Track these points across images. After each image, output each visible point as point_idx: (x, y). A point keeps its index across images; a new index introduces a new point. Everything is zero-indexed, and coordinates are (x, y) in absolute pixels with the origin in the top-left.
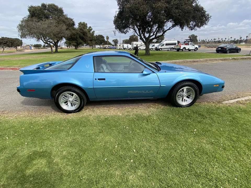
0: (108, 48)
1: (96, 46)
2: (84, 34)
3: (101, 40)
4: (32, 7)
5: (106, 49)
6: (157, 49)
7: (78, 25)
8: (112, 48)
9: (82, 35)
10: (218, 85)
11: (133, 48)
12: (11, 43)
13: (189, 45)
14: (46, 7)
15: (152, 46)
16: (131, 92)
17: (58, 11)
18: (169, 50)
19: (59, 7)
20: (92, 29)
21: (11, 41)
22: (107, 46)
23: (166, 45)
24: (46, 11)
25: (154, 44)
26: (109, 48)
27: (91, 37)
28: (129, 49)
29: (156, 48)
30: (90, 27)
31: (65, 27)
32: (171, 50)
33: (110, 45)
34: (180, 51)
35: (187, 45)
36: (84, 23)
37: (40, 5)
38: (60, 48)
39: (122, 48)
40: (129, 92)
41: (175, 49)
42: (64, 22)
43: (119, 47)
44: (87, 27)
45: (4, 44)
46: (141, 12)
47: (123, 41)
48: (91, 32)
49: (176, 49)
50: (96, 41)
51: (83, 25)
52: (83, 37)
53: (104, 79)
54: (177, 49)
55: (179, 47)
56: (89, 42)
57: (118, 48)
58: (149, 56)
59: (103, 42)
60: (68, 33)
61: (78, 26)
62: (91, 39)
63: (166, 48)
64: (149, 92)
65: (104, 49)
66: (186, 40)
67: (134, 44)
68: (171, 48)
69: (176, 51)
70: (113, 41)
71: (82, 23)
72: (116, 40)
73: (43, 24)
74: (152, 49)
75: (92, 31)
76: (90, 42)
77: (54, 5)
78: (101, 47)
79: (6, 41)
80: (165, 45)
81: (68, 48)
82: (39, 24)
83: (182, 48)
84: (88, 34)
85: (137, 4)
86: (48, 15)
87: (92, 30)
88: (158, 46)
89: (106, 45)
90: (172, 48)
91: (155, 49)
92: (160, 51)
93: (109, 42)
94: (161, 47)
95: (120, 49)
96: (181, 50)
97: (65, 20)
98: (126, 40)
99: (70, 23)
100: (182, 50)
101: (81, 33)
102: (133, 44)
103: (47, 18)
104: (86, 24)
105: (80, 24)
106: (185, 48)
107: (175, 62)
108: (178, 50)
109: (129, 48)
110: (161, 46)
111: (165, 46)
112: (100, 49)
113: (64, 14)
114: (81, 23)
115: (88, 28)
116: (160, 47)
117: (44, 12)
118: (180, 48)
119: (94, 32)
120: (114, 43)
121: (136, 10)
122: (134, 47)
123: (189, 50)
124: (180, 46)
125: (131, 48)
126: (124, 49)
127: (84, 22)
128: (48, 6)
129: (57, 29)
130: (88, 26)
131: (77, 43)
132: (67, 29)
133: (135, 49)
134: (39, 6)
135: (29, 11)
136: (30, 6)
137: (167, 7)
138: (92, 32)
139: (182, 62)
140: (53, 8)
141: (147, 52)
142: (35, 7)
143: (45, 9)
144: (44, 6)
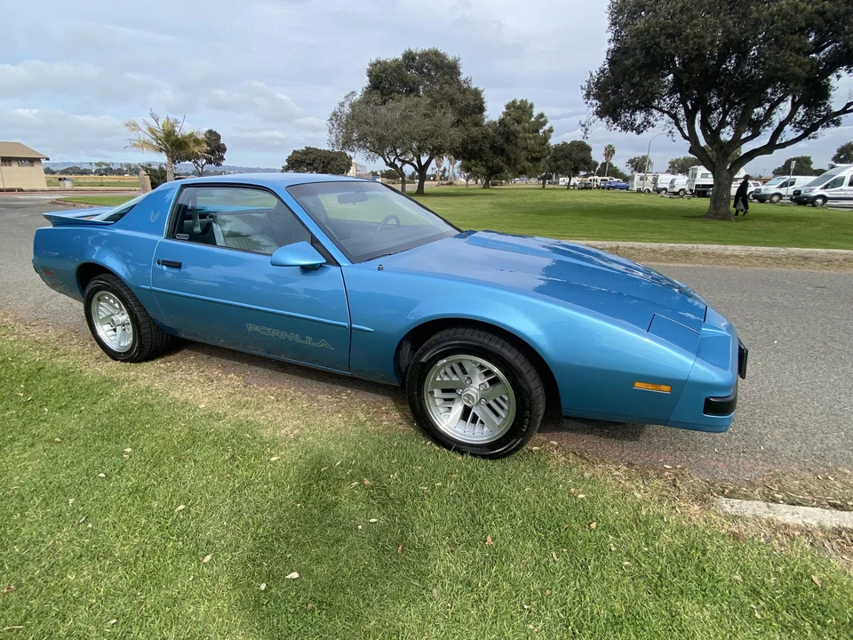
0: (598, 187)
1: (561, 179)
2: (507, 140)
3: (575, 158)
4: (379, 62)
5: (591, 188)
6: (799, 199)
7: (505, 110)
8: (614, 188)
9: (500, 141)
11: (691, 190)
12: (324, 162)
14: (414, 59)
15: (781, 186)
17: (443, 68)
19: (451, 56)
20: (545, 123)
21: (323, 158)
22: (599, 179)
24: (411, 73)
25: (788, 177)
26: (603, 188)
27: (538, 148)
28: (675, 193)
29: (797, 193)
30: (542, 116)
31: (451, 117)
33: (608, 178)
36: (524, 103)
37: (400, 57)
39: (651, 190)
42: (452, 101)
43: (638, 184)
44: (531, 115)
45: (308, 164)
48: (541, 131)
50: (559, 163)
51: (519, 111)
52: (503, 150)
56: (527, 164)
57: (635, 189)
59: (583, 165)
60: (457, 135)
61: (503, 113)
62: (534, 155)
63: (850, 194)
65: (583, 189)
67: (698, 176)
70: (631, 162)
71: (519, 103)
72: (644, 158)
73: (395, 110)
74: (775, 198)
75: (546, 128)
76: (531, 165)
77: (436, 54)
78: (572, 183)
79: (312, 156)
80: (847, 181)
81: (467, 185)
82: (383, 110)
84: (530, 139)
86: (414, 83)
87: (545, 125)
88: (808, 186)
89: (596, 177)
91: (791, 199)
92: (814, 206)
93: (611, 165)
94: (826, 193)
95: (639, 191)
97: (458, 96)
98: (684, 159)
99: (468, 105)
101: (499, 134)
102: (694, 176)
103: (412, 90)
104: (532, 106)
105: (512, 106)
109: (676, 190)
110: (826, 187)
111: (845, 186)
112: (568, 188)
113: (462, 77)
114: (514, 102)
115: (533, 119)
116: (817, 191)
117: (406, 76)
119: (551, 130)
120: (633, 169)
122: (697, 186)
125: (683, 190)
126: (659, 191)
127: (526, 101)
128: (421, 56)
129: (427, 125)
130: (536, 113)
131: (488, 168)
132: (457, 123)
133: (699, 192)
134: (396, 60)
135: (370, 74)
136: (374, 60)
138: (544, 132)
140: (430, 61)
141: (718, 205)
142: (386, 62)
143: (409, 67)
144: (409, 56)
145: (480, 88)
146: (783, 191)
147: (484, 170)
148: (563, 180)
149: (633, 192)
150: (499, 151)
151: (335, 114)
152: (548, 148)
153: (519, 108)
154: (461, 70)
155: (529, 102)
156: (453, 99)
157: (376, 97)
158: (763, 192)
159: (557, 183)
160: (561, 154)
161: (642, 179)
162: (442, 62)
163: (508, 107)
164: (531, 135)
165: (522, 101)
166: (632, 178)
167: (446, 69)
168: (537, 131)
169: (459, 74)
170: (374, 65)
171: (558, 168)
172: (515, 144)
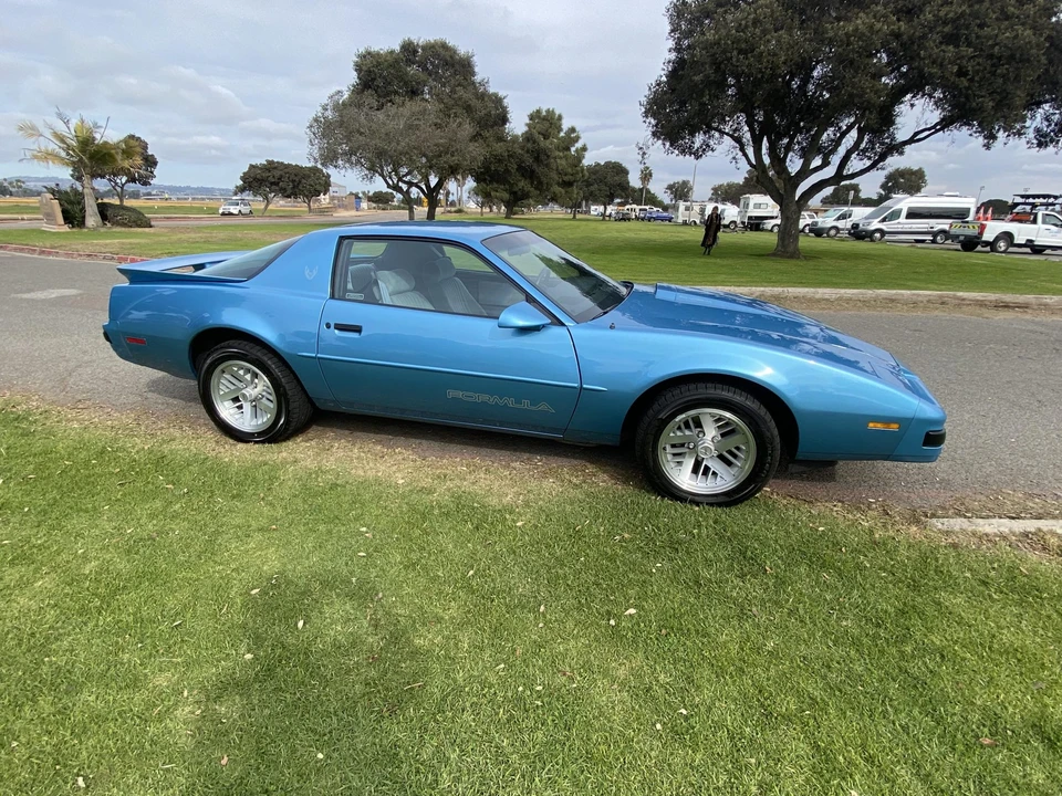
0: (637, 218)
1: (593, 208)
2: (537, 159)
3: (610, 183)
4: (369, 53)
5: (629, 219)
6: (857, 233)
7: (528, 121)
8: (655, 219)
9: (528, 160)
10: (894, 427)
11: (743, 223)
12: (293, 181)
13: (1035, 221)
14: (415, 52)
15: (838, 219)
16: (460, 394)
17: (453, 66)
18: (923, 241)
19: (462, 50)
20: (577, 139)
21: (292, 177)
22: (638, 208)
23: (912, 214)
24: (413, 70)
25: (846, 209)
26: (643, 219)
27: (570, 170)
29: (855, 226)
30: (573, 130)
31: (468, 128)
32: (934, 241)
33: (647, 207)
34: (979, 248)
35: (1021, 221)
36: (550, 113)
37: (397, 48)
38: (455, 212)
39: (698, 222)
40: (451, 393)
41: (955, 238)
42: (468, 109)
43: (683, 215)
44: (560, 130)
45: (272, 184)
46: (760, 62)
47: (715, 190)
48: (573, 149)
49: (958, 236)
50: (592, 188)
51: (545, 123)
52: (533, 172)
53: (358, 329)
54: (962, 238)
55: (972, 231)
56: (557, 189)
57: (680, 220)
58: (793, 262)
59: (620, 192)
61: (527, 125)
62: (566, 178)
63: (907, 228)
64: (533, 408)
65: (620, 220)
66: (1022, 196)
67: (751, 205)
68: (935, 234)
69: (959, 247)
70: (671, 187)
71: (544, 113)
72: (685, 183)
73: (396, 117)
74: (833, 232)
75: (579, 145)
76: (563, 191)
77: (444, 46)
78: (608, 213)
79: (277, 173)
80: (904, 213)
81: (482, 213)
82: (381, 116)
83: (988, 236)
84: (561, 158)
85: (746, 26)
86: (418, 83)
87: (577, 141)
88: (866, 218)
89: (634, 206)
90: (943, 232)
91: (849, 234)
92: (872, 241)
93: (648, 192)
94: (883, 226)
95: (685, 223)
96: (987, 244)
97: (474, 102)
98: (728, 185)
99: (488, 115)
100: (992, 245)
101: (528, 152)
102: (746, 206)
103: (414, 93)
104: (560, 118)
105: (536, 116)
106: (1008, 236)
107: (892, 300)
108: (970, 244)
110: (884, 220)
111: (902, 219)
112: (604, 219)
113: (478, 78)
114: (538, 111)
115: (562, 134)
116: (875, 225)
117: (406, 74)
118: (981, 233)
119: (584, 149)
120: (672, 196)
121: (740, 51)
122: (750, 218)
123: (1038, 250)
124: (983, 227)
125: (735, 222)
127: (553, 111)
128: (424, 48)
129: (440, 137)
130: (566, 125)
131: (514, 193)
132: (474, 138)
133: (752, 225)
134: (392, 52)
135: (358, 68)
136: (362, 50)
137: (897, 36)
138: (577, 150)
139: (928, 301)
140: (437, 55)
141: (786, 242)
142: (378, 54)
143: (410, 62)
144: (409, 48)
145: (501, 94)
146: (841, 224)
147: (506, 196)
148: (596, 209)
149: (677, 224)
150: (528, 174)
151: (316, 120)
152: (582, 170)
153: (545, 119)
154: (476, 69)
155: (557, 113)
156: (469, 106)
157: (370, 99)
158: (820, 225)
159: (588, 212)
160: (594, 177)
161: (687, 209)
162: (451, 57)
163: (532, 117)
164: (561, 154)
165: (548, 111)
166: (676, 208)
167: (457, 67)
168: (568, 149)
169: (473, 74)
170: (363, 57)
171: (591, 193)
172: (547, 165)
